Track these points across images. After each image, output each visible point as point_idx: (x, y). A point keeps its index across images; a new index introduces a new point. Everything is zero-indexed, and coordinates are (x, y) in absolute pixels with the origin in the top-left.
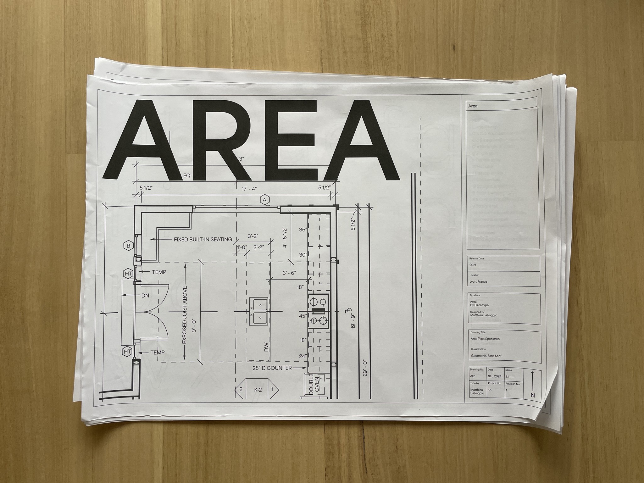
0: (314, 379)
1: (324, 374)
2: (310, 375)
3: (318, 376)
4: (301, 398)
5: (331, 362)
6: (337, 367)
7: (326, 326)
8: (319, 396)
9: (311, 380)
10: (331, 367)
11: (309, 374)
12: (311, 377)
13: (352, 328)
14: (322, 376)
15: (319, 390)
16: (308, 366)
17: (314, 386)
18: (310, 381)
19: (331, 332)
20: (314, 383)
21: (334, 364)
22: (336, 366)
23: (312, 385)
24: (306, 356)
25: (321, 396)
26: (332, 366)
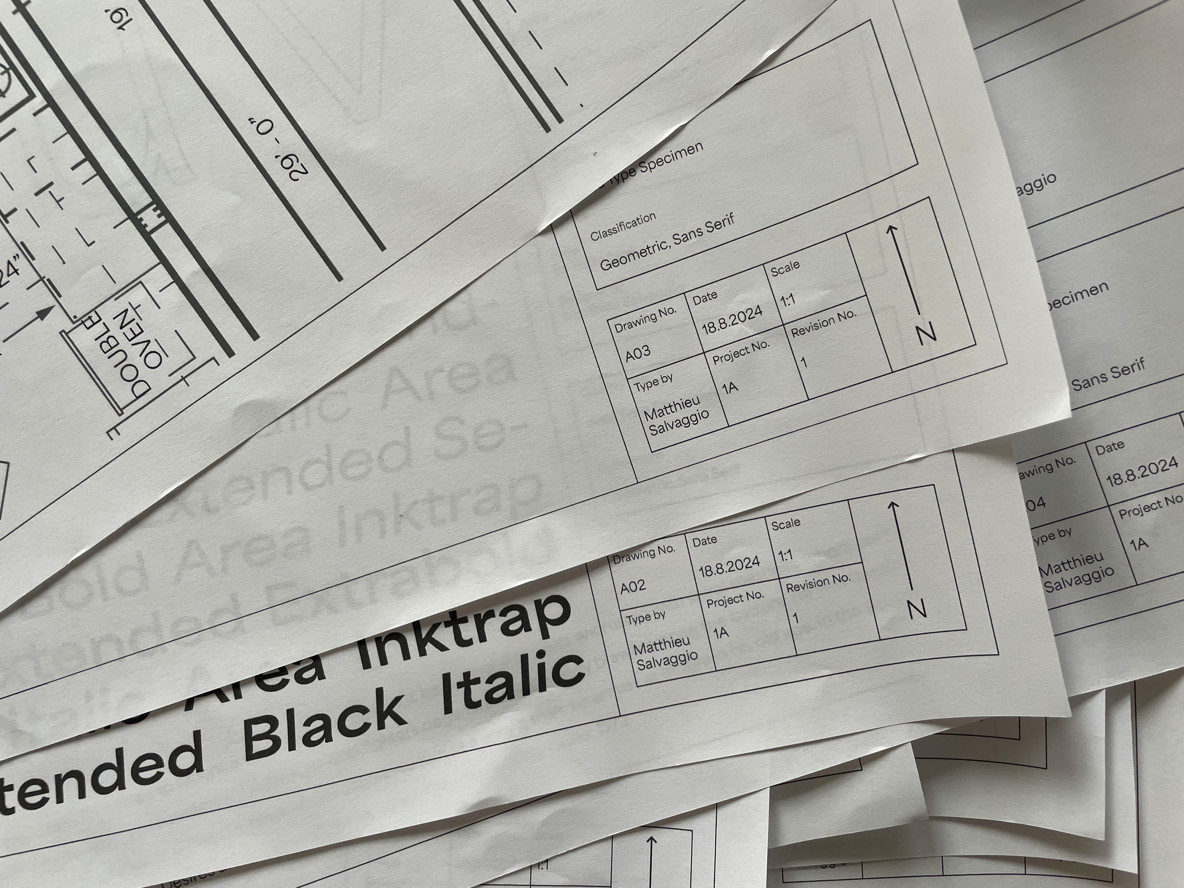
0: (114, 326)
1: (137, 282)
2: (89, 323)
3: (122, 304)
4: (113, 433)
5: (134, 217)
6: (170, 220)
7: (17, 93)
8: (177, 376)
9: (104, 338)
10: (147, 236)
11: (79, 321)
12: (99, 329)
13: (120, 28)
14: (137, 296)
15: (162, 354)
16: (56, 293)
17: (134, 353)
18: (106, 347)
19: (51, 103)
20: (124, 344)
21: (151, 219)
22: (163, 219)
23: (120, 356)
24: (21, 264)
25: (184, 372)
26: (148, 229)
